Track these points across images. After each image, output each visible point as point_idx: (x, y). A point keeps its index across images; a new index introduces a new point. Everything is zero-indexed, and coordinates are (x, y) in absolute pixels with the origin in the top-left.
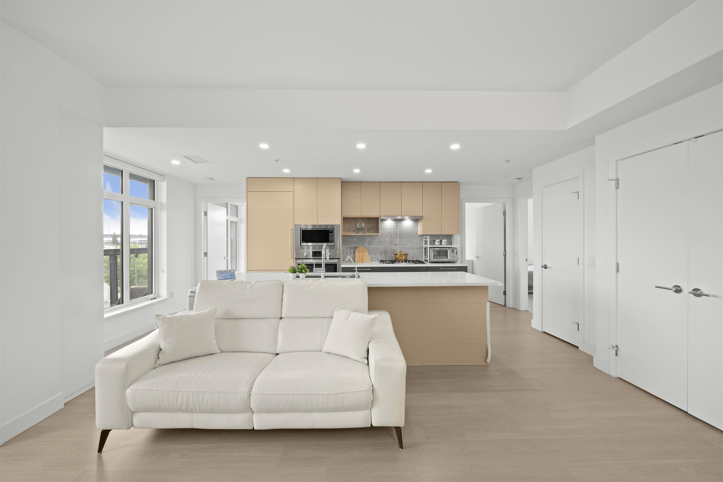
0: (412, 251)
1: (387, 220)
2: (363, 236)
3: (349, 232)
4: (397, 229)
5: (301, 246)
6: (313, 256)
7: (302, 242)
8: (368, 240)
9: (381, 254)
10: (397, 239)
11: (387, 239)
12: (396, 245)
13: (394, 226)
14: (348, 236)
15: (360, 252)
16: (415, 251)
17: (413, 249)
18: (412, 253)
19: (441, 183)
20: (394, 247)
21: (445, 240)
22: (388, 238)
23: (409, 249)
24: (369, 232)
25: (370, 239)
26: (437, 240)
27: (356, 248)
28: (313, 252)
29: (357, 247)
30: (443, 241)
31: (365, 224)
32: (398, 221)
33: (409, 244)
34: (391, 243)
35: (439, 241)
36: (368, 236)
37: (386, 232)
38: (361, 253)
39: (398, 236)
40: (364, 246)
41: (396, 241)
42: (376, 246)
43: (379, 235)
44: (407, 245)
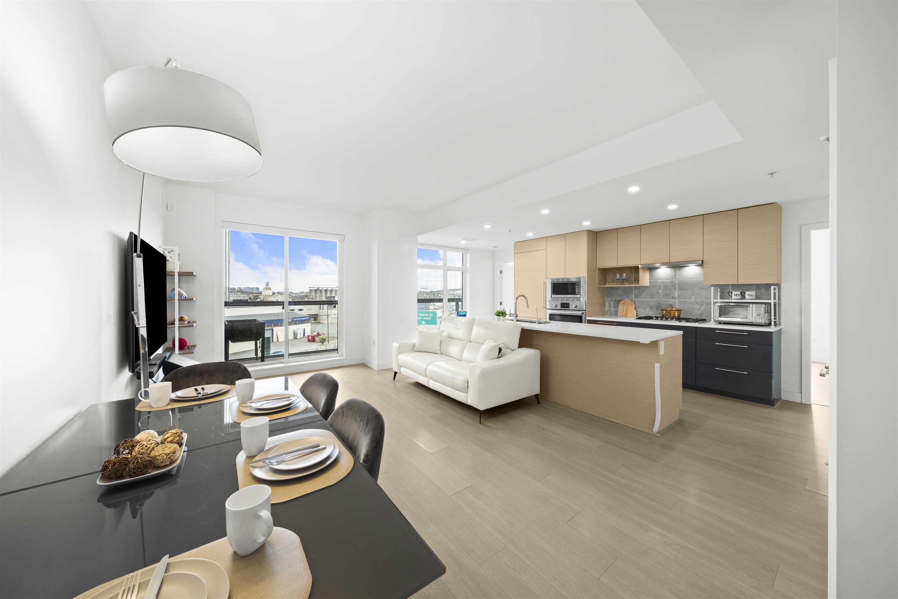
0: (699, 306)
1: (661, 268)
2: (628, 287)
3: (612, 283)
4: (676, 279)
5: (551, 297)
6: (561, 308)
7: (553, 294)
8: (635, 292)
9: (653, 309)
10: (676, 291)
11: (661, 291)
12: (673, 298)
13: (671, 274)
14: (612, 287)
15: (624, 305)
16: (703, 307)
17: (701, 305)
18: (699, 309)
19: (737, 210)
20: (670, 301)
21: (753, 293)
23: (694, 304)
24: (637, 283)
25: (638, 291)
26: (734, 293)
27: (620, 301)
28: (561, 303)
29: (622, 300)
30: (747, 293)
31: (626, 274)
32: (677, 266)
33: (694, 297)
34: (666, 296)
35: (739, 293)
36: (635, 287)
37: (659, 283)
38: (625, 307)
39: (676, 288)
40: (630, 300)
41: (674, 294)
42: (645, 299)
43: (649, 286)
44: (691, 299)
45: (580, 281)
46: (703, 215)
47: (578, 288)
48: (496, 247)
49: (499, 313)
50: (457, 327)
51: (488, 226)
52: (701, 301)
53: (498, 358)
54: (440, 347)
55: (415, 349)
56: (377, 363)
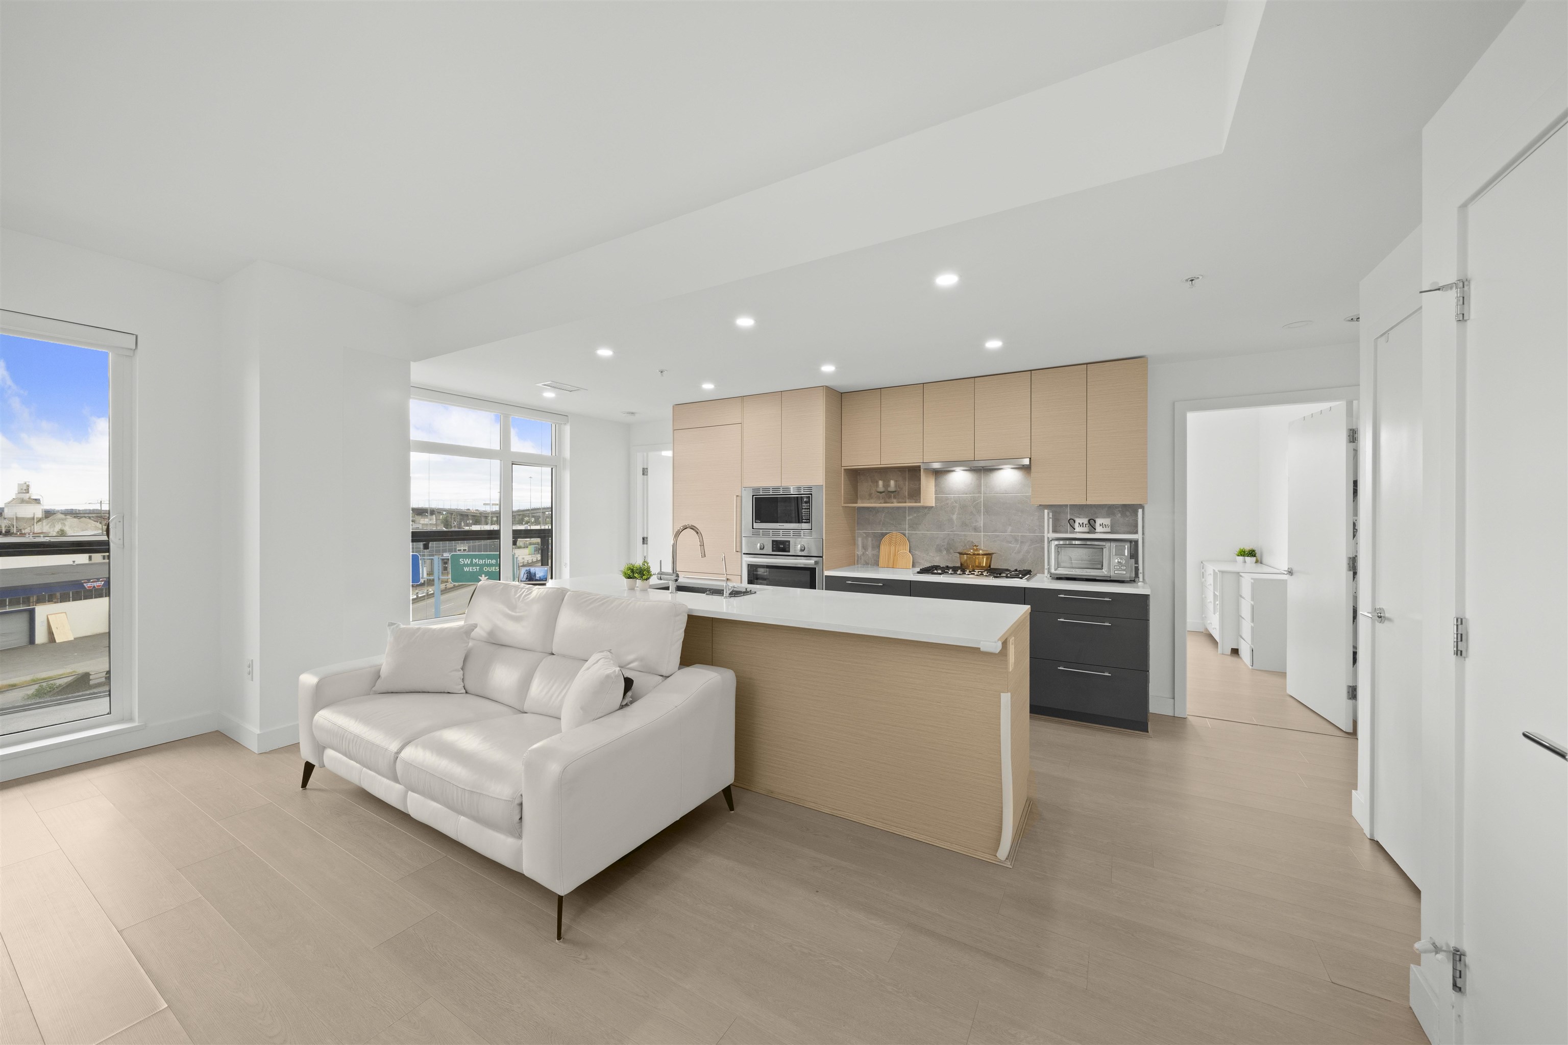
0: (1018, 546)
1: (954, 471)
2: (898, 508)
3: (869, 499)
4: (980, 492)
5: (753, 528)
6: (773, 551)
7: (755, 522)
8: (911, 517)
9: (940, 551)
10: (980, 516)
11: (955, 517)
12: (976, 529)
13: (971, 484)
14: (868, 508)
15: (890, 544)
16: (1026, 548)
17: (1022, 542)
18: (1019, 552)
19: (1086, 365)
20: (971, 536)
21: (1107, 521)
22: (956, 514)
23: (1010, 542)
24: (914, 501)
25: (915, 515)
26: (1078, 521)
27: (883, 535)
28: (773, 541)
29: (886, 534)
30: (1099, 521)
31: (896, 481)
32: (982, 470)
33: (1010, 529)
34: (964, 525)
35: (1085, 521)
36: (911, 508)
37: (952, 500)
38: (893, 548)
39: (981, 510)
40: (901, 533)
41: (976, 521)
42: (927, 531)
43: (934, 505)
44: (1005, 531)
45: (811, 494)
46: (1031, 371)
47: (807, 509)
48: (633, 413)
49: (632, 571)
50: (513, 614)
51: (605, 352)
52: (1021, 535)
53: (622, 707)
54: (462, 672)
55: (380, 686)
56: (258, 731)
